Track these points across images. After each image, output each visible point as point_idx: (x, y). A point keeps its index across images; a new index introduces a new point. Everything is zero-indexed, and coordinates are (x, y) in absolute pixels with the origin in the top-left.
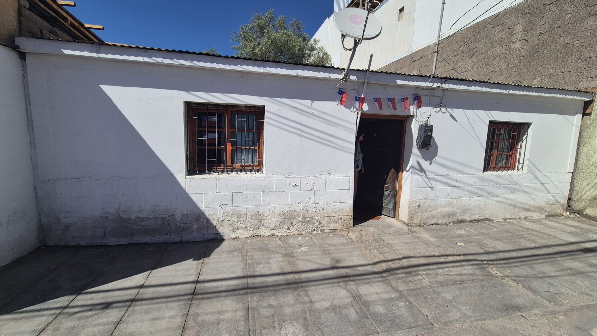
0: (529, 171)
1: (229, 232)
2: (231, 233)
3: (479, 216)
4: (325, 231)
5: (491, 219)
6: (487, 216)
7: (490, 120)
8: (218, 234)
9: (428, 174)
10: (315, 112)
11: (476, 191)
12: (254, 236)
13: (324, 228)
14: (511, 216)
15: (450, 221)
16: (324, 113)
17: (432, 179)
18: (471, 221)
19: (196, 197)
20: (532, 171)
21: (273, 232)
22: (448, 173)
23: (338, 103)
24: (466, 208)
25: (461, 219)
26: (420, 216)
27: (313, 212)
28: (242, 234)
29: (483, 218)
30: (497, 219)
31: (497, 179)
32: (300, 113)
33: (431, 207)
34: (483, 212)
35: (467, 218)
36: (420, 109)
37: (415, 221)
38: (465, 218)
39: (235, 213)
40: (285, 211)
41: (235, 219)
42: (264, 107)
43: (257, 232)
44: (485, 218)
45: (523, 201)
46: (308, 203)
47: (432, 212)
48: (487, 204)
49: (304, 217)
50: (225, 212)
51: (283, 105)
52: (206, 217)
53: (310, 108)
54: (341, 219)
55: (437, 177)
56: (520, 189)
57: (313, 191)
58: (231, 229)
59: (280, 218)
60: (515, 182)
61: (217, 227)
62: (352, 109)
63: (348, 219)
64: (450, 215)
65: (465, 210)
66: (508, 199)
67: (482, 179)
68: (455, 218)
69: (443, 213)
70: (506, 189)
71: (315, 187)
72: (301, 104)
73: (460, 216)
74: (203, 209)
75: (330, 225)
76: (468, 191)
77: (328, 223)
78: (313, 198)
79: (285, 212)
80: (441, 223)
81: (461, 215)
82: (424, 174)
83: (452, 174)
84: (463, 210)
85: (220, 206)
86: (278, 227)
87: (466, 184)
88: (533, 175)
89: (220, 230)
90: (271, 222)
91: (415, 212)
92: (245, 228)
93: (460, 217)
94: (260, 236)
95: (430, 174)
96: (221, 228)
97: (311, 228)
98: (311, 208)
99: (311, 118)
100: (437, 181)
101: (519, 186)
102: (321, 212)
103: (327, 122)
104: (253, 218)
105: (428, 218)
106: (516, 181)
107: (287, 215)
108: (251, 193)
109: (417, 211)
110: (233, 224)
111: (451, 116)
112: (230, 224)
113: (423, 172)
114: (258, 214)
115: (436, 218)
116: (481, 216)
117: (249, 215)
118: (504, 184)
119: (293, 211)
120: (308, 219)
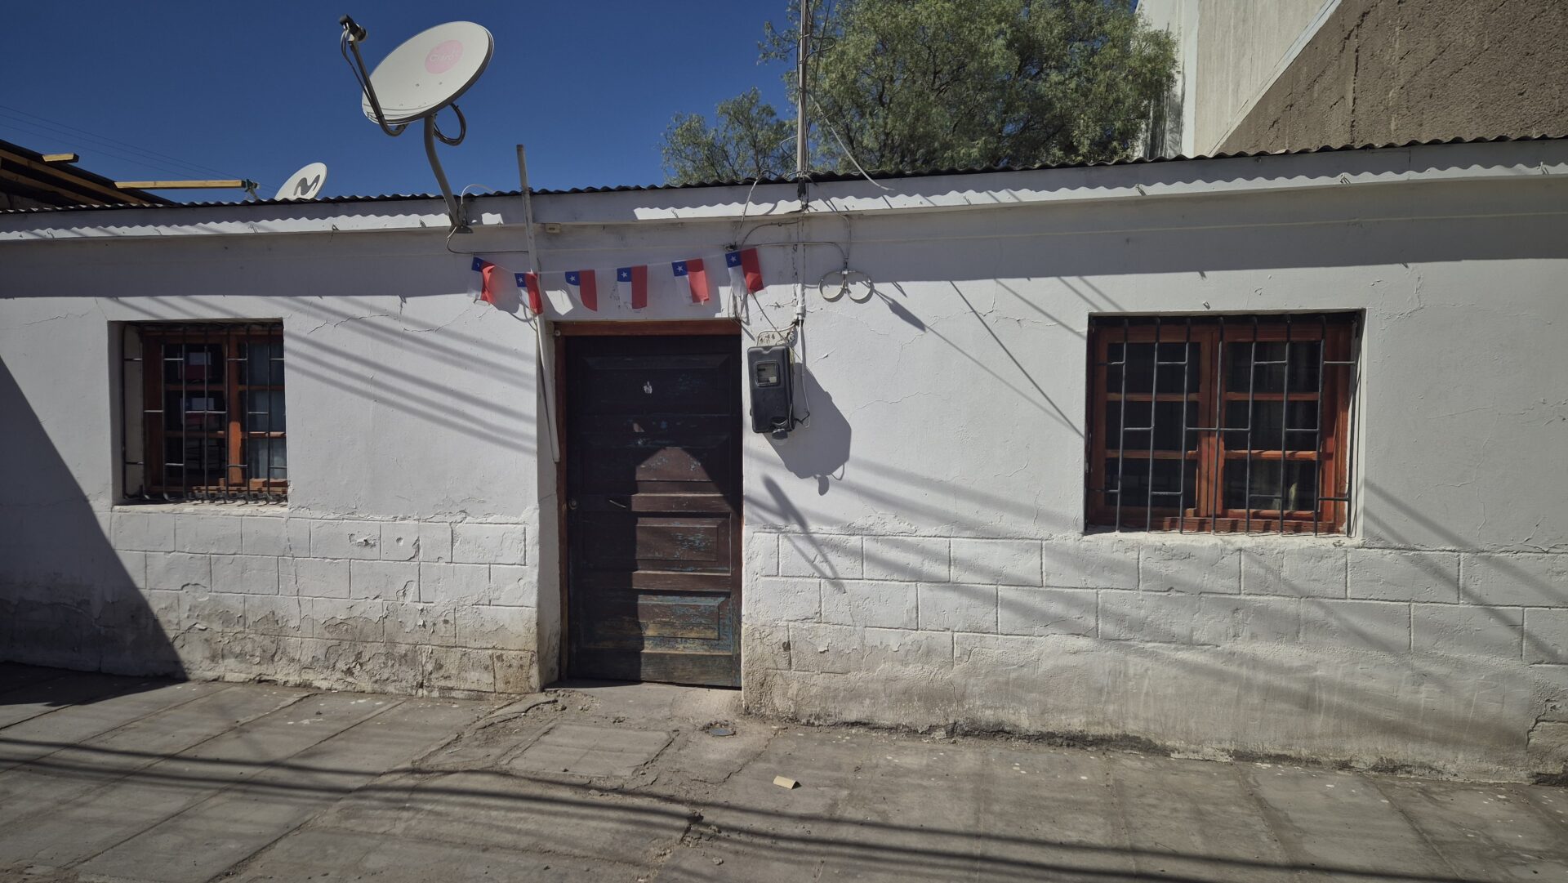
0: (1380, 539)
1: (202, 661)
2: (206, 664)
3: (1088, 724)
4: (454, 694)
5: (1158, 742)
6: (1133, 727)
7: (1095, 311)
8: (177, 662)
9: (813, 527)
10: (411, 329)
11: (1056, 608)
12: (260, 681)
13: (450, 684)
14: (1283, 749)
15: (934, 720)
16: (438, 330)
17: (836, 547)
18: (1047, 738)
19: (130, 561)
20: (1399, 539)
21: (309, 676)
22: (904, 526)
23: (477, 296)
24: (1013, 675)
25: (992, 719)
26: (795, 686)
27: (418, 628)
28: (233, 671)
29: (1107, 730)
30: (1193, 747)
31: (1170, 563)
32: (373, 335)
33: (839, 653)
34: (1111, 708)
35: (1023, 719)
36: (758, 294)
37: (776, 701)
38: (1013, 718)
39: (217, 611)
40: (341, 617)
41: (217, 627)
42: (278, 324)
43: (268, 671)
44: (1125, 737)
45: (1361, 683)
46: (401, 599)
47: (847, 673)
48: (1131, 672)
49: (393, 643)
50: (195, 607)
51: (326, 315)
52: (152, 614)
53: (397, 317)
54: (500, 658)
55: (854, 541)
56: (1335, 623)
57: (414, 563)
58: (207, 654)
59: (327, 635)
60: (1293, 588)
61: (177, 644)
62: (520, 313)
63: (521, 662)
64: (931, 697)
65: (1007, 683)
66: (1254, 662)
67: (1081, 562)
68: (956, 714)
69: (900, 686)
70: (1240, 615)
71: (421, 551)
72: (371, 308)
73: (985, 707)
74: (145, 592)
75: (467, 675)
76: (1011, 605)
77: (462, 669)
78: (415, 584)
79: (338, 621)
80: (888, 723)
81: (990, 703)
82: (796, 527)
83: (927, 533)
84: (996, 682)
85: (183, 586)
86: (321, 663)
87: (998, 577)
88: (1412, 560)
89: (184, 654)
90: (306, 647)
91: (773, 665)
92: (240, 656)
93: (988, 712)
94: (274, 682)
95: (826, 528)
96: (186, 648)
97: (410, 678)
98: (412, 616)
99: (401, 346)
100: (861, 555)
101: (1321, 606)
102: (440, 629)
103: (449, 356)
104: (261, 628)
105: (830, 694)
106: (1295, 582)
107: (347, 630)
108: (253, 559)
109: (783, 663)
110: (213, 641)
111: (896, 308)
112: (206, 640)
113: (793, 520)
114: (272, 618)
115: (867, 701)
116: (1099, 724)
117: (250, 622)
118: (1221, 590)
119: (361, 620)
120: (402, 649)
